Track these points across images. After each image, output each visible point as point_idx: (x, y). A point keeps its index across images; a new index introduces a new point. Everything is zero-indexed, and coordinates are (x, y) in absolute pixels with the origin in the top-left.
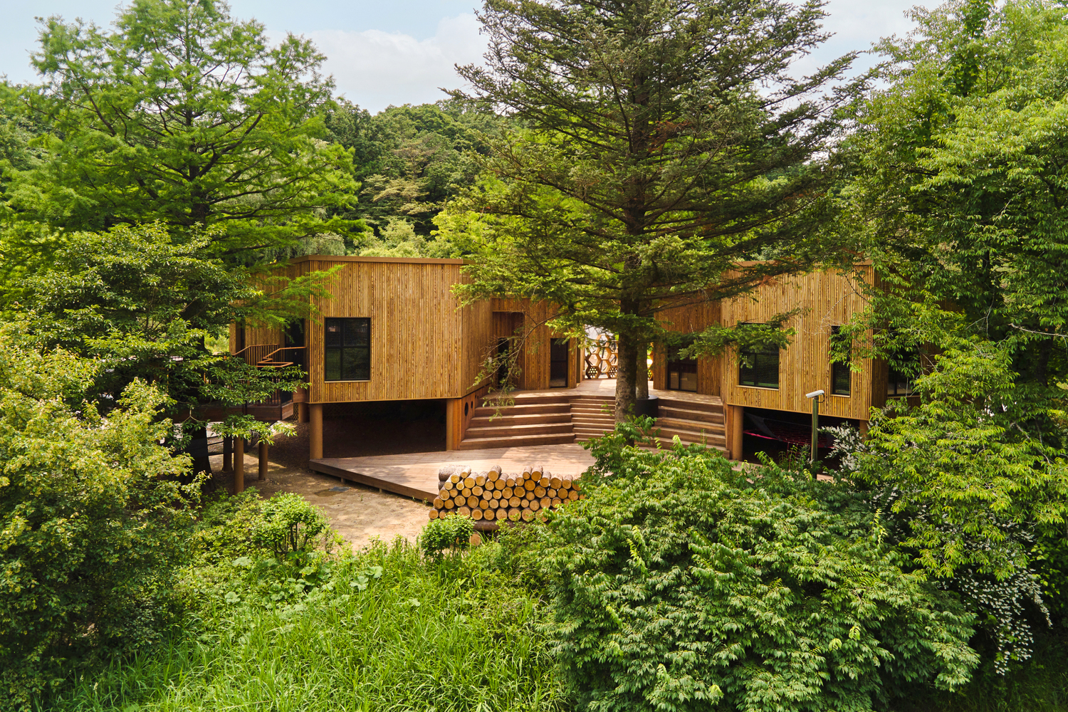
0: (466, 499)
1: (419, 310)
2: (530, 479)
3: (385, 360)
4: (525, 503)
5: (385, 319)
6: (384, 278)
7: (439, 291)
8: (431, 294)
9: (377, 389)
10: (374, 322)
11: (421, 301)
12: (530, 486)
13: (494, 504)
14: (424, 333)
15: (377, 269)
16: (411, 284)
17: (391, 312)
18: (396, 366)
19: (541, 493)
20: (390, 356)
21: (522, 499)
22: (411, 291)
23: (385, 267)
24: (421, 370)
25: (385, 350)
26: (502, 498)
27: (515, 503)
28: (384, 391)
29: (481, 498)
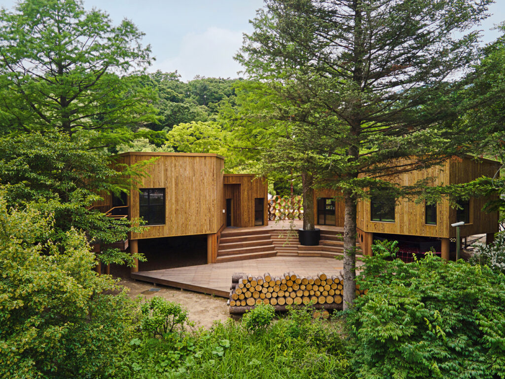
0: (252, 293)
1: (193, 183)
2: (290, 279)
3: (174, 212)
4: (287, 294)
5: (174, 189)
6: (173, 165)
7: (203, 172)
8: (199, 173)
9: (169, 229)
10: (167, 191)
11: (194, 178)
12: (290, 284)
13: (269, 296)
14: (195, 196)
15: (169, 159)
16: (188, 168)
17: (177, 184)
18: (180, 216)
19: (296, 288)
20: (177, 210)
21: (285, 291)
22: (188, 172)
23: (173, 158)
24: (194, 218)
25: (174, 206)
26: (274, 291)
27: (281, 294)
28: (174, 231)
29: (261, 292)
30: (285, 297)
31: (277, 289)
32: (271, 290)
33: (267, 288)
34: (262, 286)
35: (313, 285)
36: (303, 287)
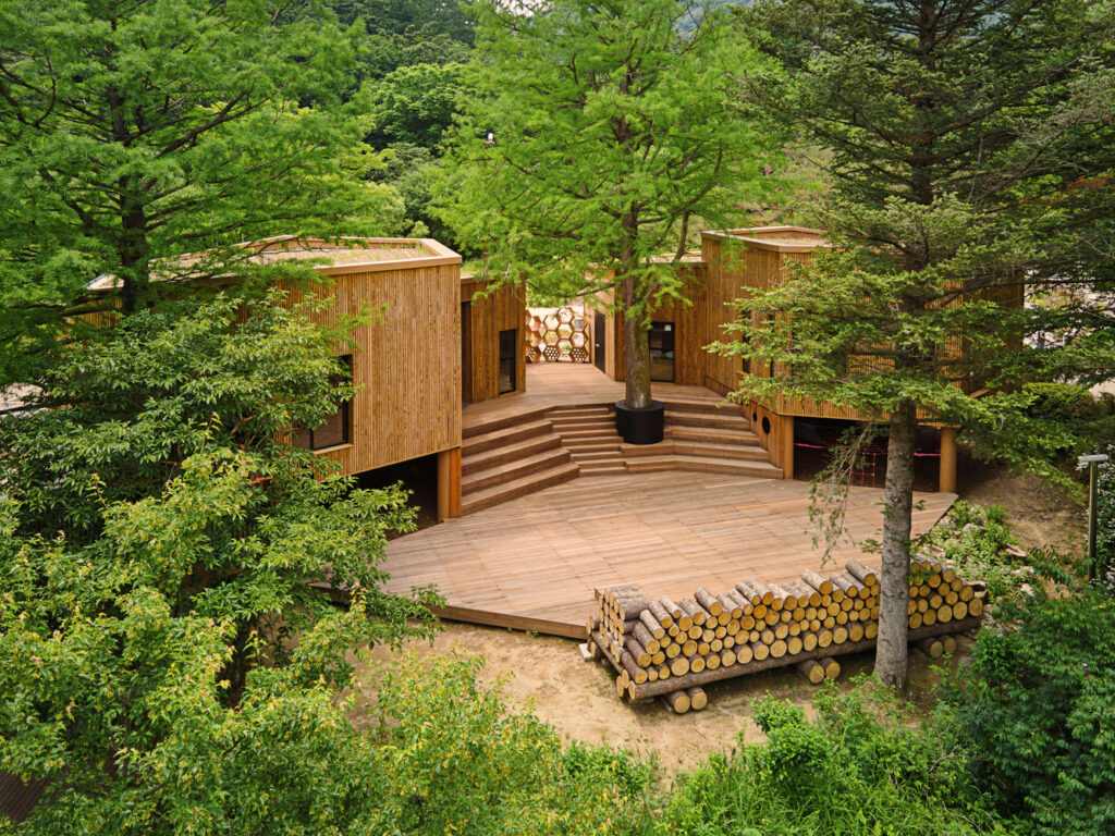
0: (681, 646)
1: (411, 334)
2: (761, 603)
3: (370, 412)
4: (754, 637)
5: (370, 354)
6: (369, 295)
7: (435, 304)
8: (424, 308)
9: (361, 454)
10: (357, 360)
11: (414, 320)
12: (760, 613)
13: (717, 646)
14: (418, 365)
15: (359, 284)
16: (401, 299)
17: (376, 343)
18: (384, 418)
19: (773, 619)
20: (377, 404)
21: (750, 631)
22: (402, 310)
23: (369, 278)
24: (414, 417)
25: (370, 397)
26: (727, 635)
27: (742, 638)
28: (371, 456)
29: (700, 640)
30: (749, 643)
31: (734, 629)
32: (722, 632)
33: (714, 630)
34: (704, 627)
35: (805, 609)
36: (787, 616)
